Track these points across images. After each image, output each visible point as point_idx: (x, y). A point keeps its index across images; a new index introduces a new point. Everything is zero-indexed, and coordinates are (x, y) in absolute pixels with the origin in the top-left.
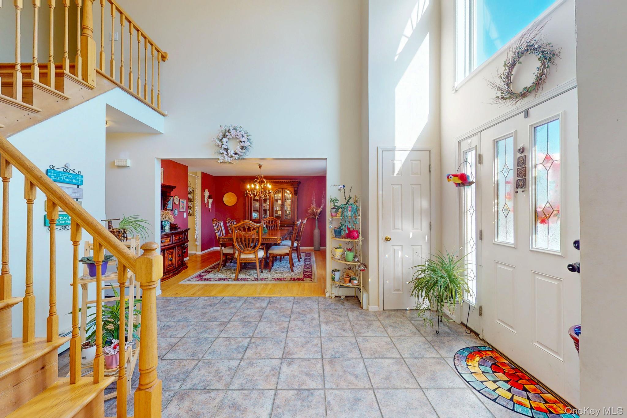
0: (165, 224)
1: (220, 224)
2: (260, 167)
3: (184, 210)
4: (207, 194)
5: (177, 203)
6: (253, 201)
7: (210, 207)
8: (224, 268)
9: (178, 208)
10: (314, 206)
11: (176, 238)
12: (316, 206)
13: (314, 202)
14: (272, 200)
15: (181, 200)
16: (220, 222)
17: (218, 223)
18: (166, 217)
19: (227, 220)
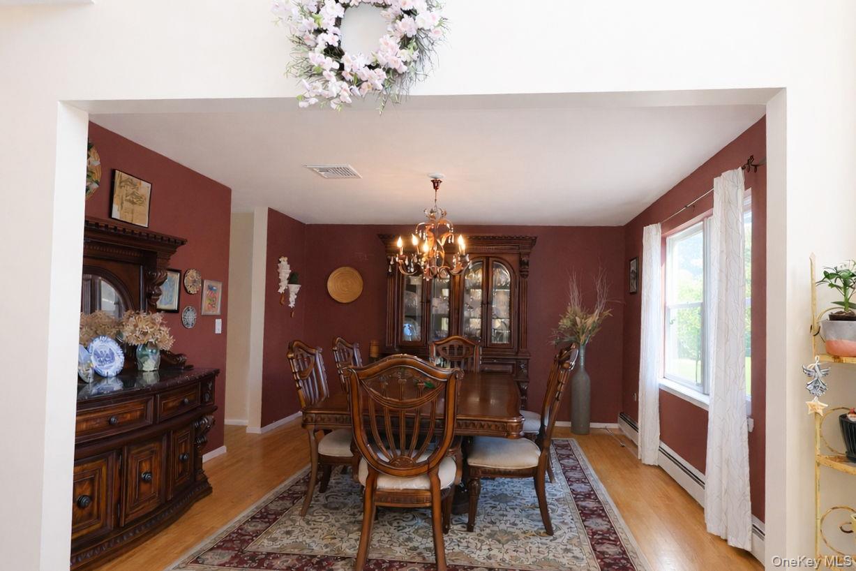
0: (143, 356)
1: (312, 359)
2: (436, 183)
3: (214, 313)
4: (285, 270)
5: (192, 290)
6: (405, 292)
7: (292, 305)
8: (322, 498)
9: (197, 306)
10: (574, 307)
11: (171, 405)
12: (582, 307)
13: (575, 295)
14: (457, 287)
15: (206, 283)
16: (314, 351)
17: (305, 355)
18: (145, 334)
19: (334, 345)
